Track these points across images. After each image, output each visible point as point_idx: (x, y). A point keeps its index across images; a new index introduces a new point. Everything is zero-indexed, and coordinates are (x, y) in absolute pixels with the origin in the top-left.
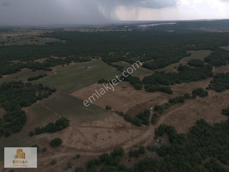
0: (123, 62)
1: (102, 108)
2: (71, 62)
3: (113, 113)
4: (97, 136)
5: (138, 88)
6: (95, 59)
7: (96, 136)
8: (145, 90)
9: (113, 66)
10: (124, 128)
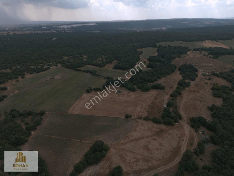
0: (89, 66)
1: (120, 118)
2: (24, 75)
3: (137, 120)
4: (149, 147)
5: (132, 90)
6: (54, 67)
7: (146, 148)
8: (140, 90)
9: (84, 71)
10: (162, 131)
